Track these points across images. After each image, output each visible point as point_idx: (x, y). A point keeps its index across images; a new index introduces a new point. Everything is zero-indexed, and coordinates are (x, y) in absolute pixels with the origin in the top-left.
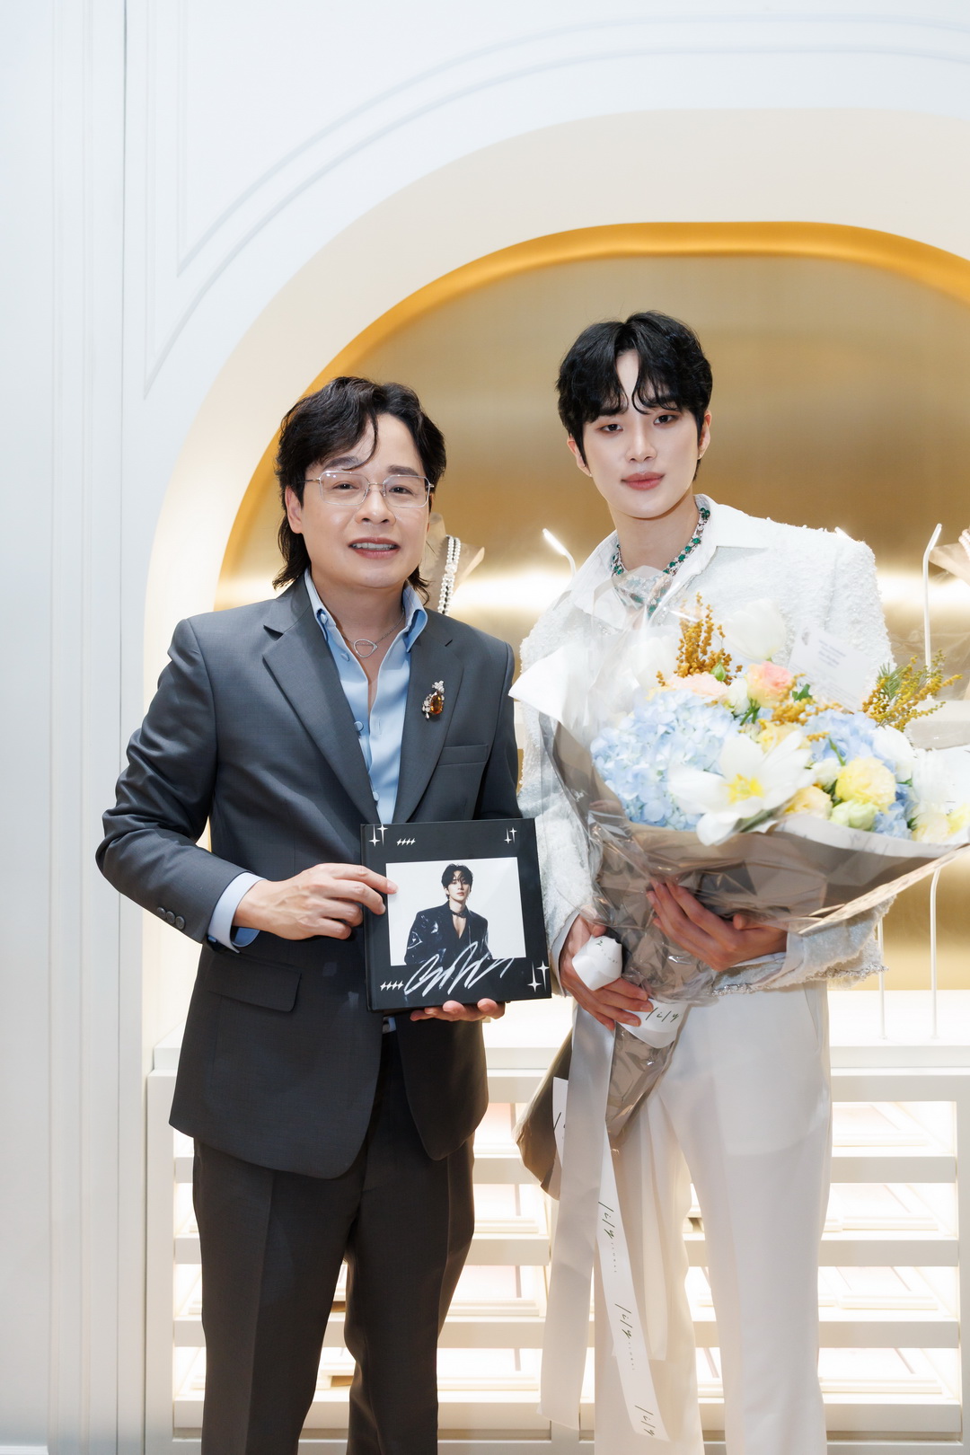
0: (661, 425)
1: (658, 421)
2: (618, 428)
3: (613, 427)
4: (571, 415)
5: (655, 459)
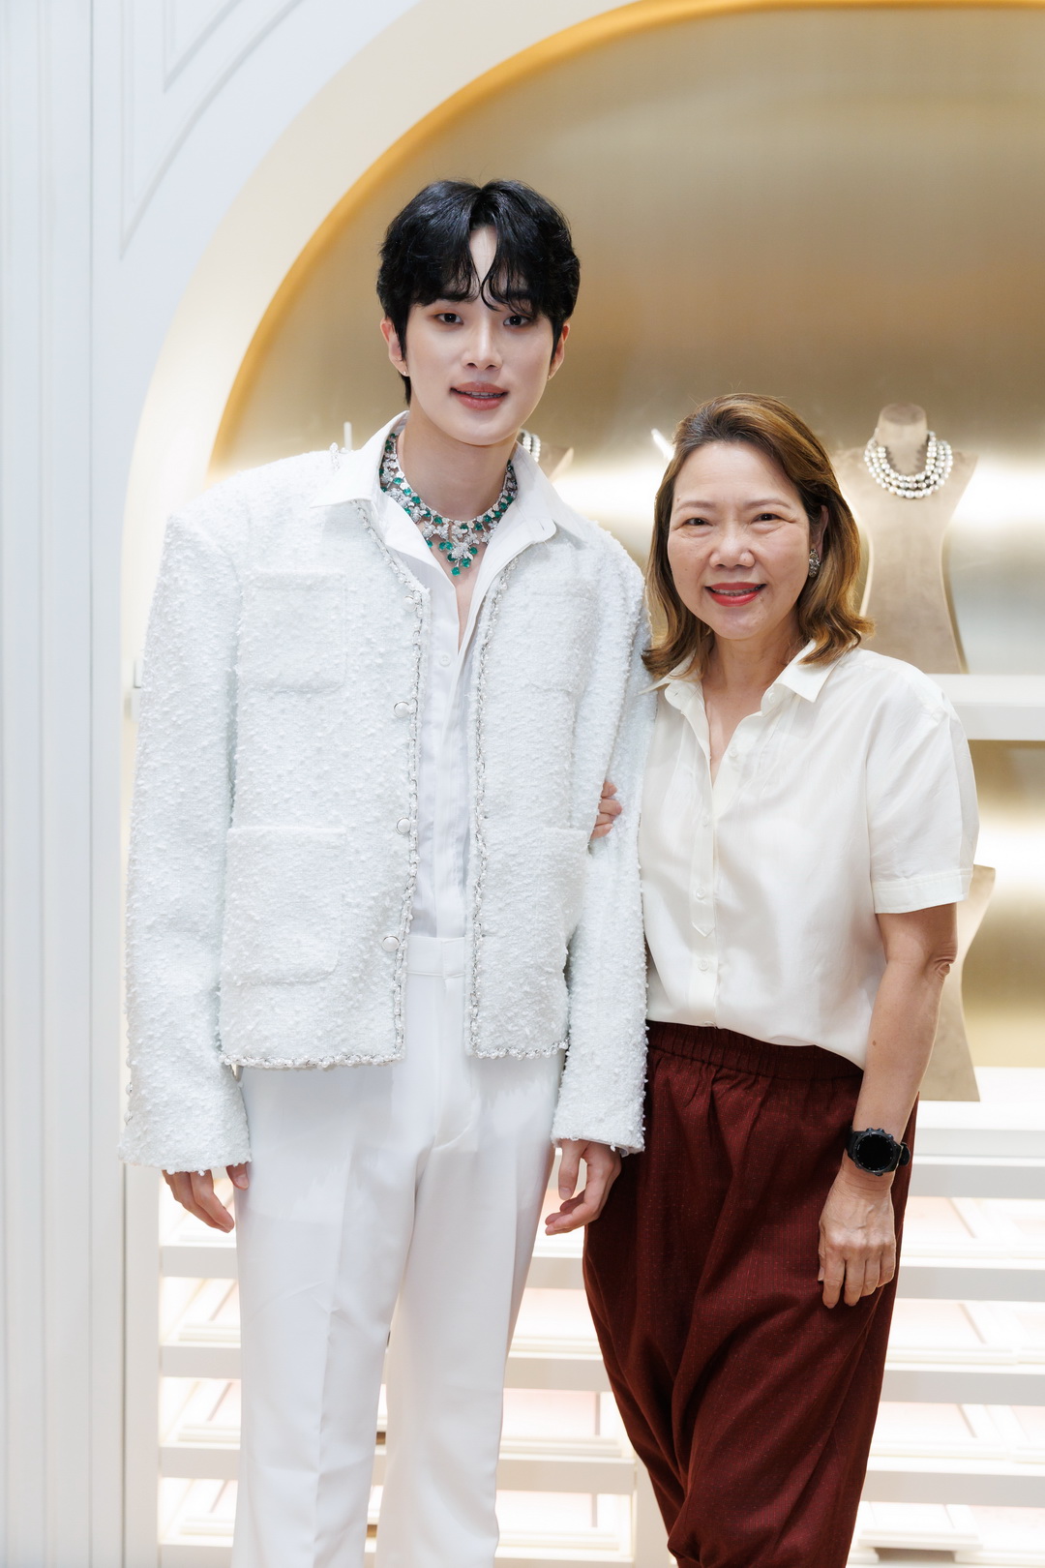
0: (513, 327)
1: (508, 322)
2: (458, 320)
3: (450, 318)
4: (399, 293)
5: (499, 369)
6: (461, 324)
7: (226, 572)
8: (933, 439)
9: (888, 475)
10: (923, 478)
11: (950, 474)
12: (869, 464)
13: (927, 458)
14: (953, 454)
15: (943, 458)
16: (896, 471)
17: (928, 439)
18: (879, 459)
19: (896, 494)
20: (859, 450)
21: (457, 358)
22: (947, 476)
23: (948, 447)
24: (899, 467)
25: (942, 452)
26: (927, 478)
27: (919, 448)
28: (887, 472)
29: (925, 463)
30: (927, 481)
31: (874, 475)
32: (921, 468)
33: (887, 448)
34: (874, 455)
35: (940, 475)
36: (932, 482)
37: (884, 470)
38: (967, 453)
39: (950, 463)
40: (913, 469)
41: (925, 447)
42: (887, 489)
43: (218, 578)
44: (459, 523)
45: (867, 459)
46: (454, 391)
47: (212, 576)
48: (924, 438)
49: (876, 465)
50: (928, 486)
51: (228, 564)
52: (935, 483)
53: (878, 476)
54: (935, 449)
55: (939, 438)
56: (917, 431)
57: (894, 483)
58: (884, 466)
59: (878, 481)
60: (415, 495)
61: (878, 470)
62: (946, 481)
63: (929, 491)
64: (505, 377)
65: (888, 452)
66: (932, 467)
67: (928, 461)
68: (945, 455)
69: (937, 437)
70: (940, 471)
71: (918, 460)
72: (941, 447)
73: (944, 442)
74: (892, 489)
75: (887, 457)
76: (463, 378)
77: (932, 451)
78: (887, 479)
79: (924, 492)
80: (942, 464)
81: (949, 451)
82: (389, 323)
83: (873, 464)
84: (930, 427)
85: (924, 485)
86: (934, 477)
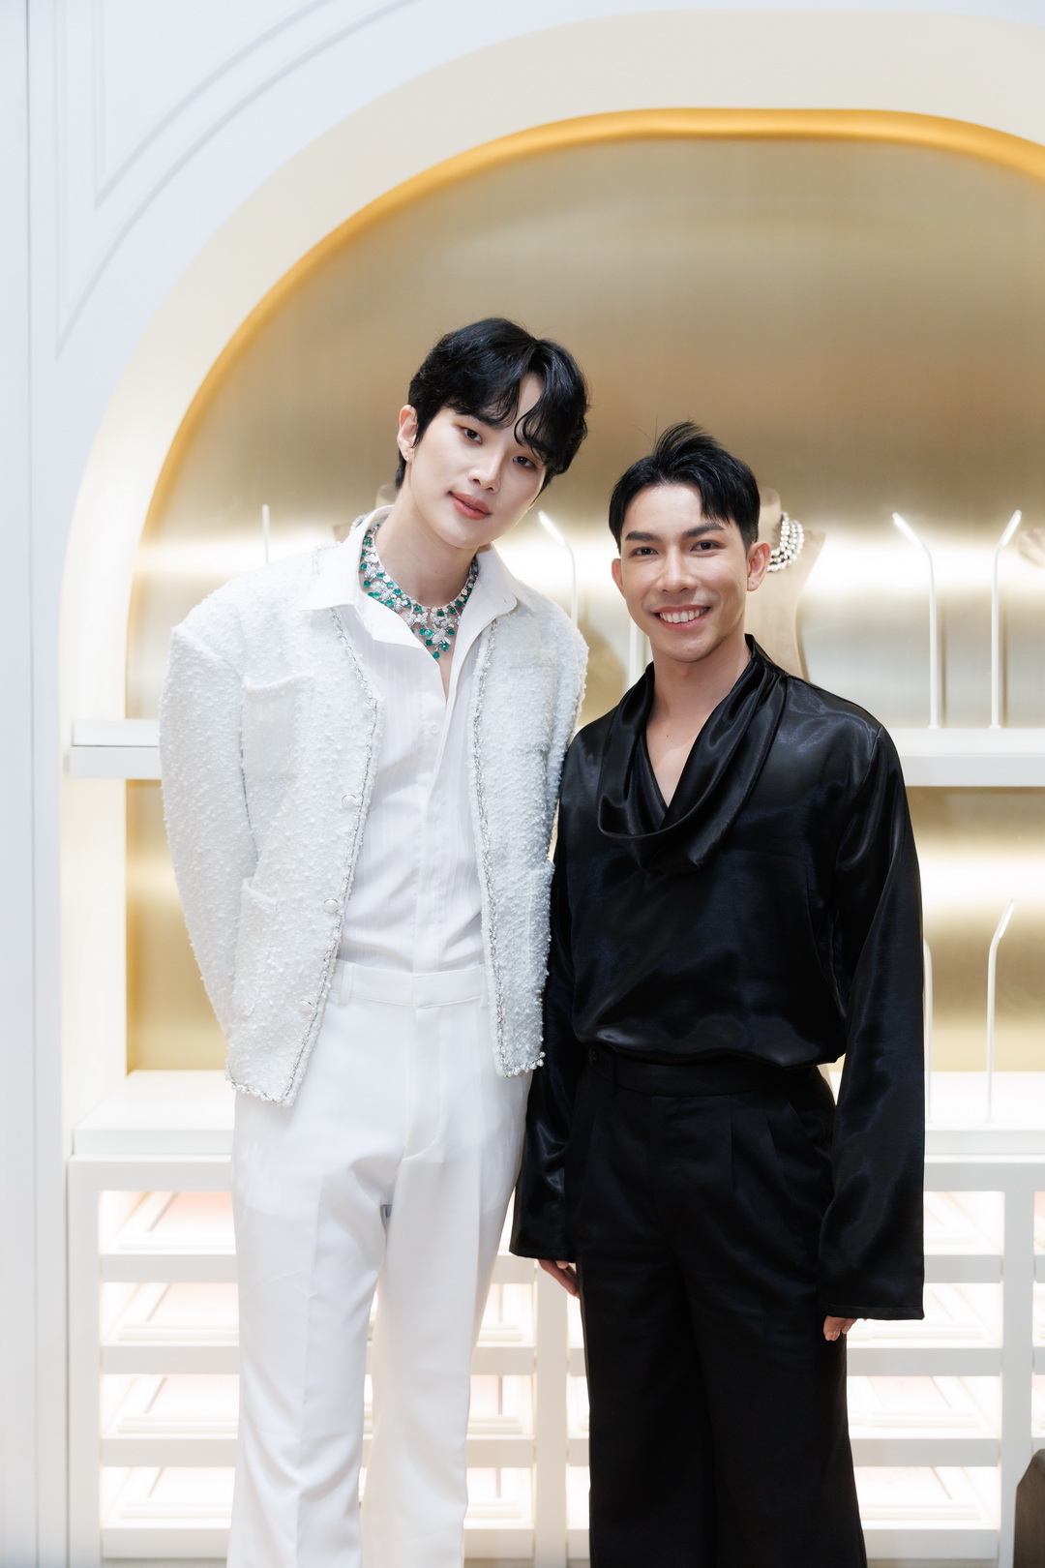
7: (233, 683)
8: (787, 519)
10: (778, 553)
11: (801, 550)
13: (781, 535)
14: (804, 532)
15: (795, 535)
17: (782, 519)
21: (467, 470)
22: (798, 551)
23: (800, 526)
25: (794, 531)
26: (782, 553)
27: (774, 527)
29: (780, 541)
30: (782, 556)
32: (776, 545)
35: (793, 551)
36: (786, 557)
38: (817, 529)
39: (802, 540)
41: (779, 526)
43: (227, 689)
44: (435, 610)
46: (451, 494)
47: (221, 689)
48: (779, 518)
50: (783, 561)
52: (788, 557)
54: (788, 528)
55: (792, 517)
56: (772, 512)
60: (396, 587)
62: (797, 555)
63: (783, 565)
66: (786, 544)
67: (782, 539)
68: (796, 532)
69: (790, 516)
70: (793, 547)
71: (774, 537)
72: (793, 526)
73: (796, 522)
76: (465, 488)
77: (785, 530)
79: (779, 566)
80: (795, 541)
81: (800, 530)
84: (784, 507)
85: (779, 560)
86: (788, 553)
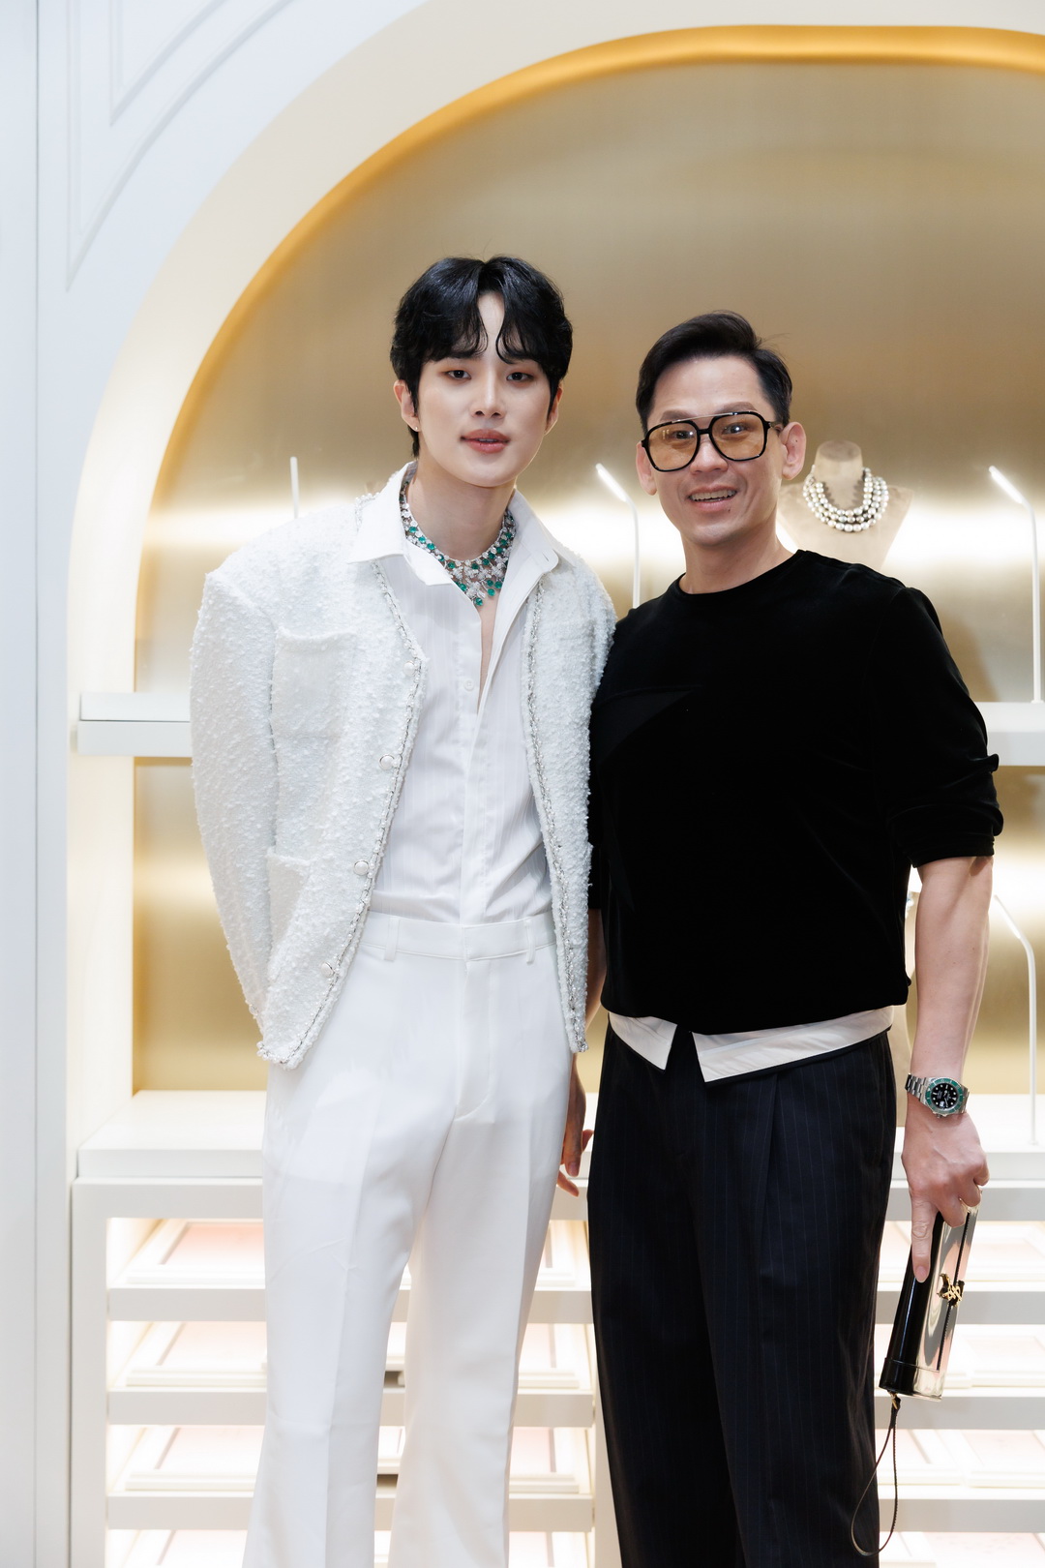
0: (514, 382)
1: (511, 378)
2: (465, 376)
3: (459, 374)
4: (413, 352)
5: (503, 418)
6: (469, 378)
7: (266, 632)
8: (869, 475)
9: (827, 510)
10: (861, 512)
11: (886, 509)
12: (807, 499)
13: (864, 493)
14: (888, 490)
15: (879, 493)
16: (833, 505)
17: (864, 475)
18: (818, 494)
19: (835, 527)
20: (797, 486)
21: (467, 408)
22: (884, 510)
23: (884, 483)
24: (836, 502)
25: (878, 487)
26: (865, 512)
27: (856, 483)
28: (826, 506)
29: (863, 498)
30: (865, 515)
31: (813, 510)
32: (858, 503)
33: (824, 484)
34: (812, 490)
35: (877, 510)
36: (870, 516)
37: (823, 505)
38: (901, 489)
39: (887, 497)
40: (851, 504)
41: (861, 483)
42: (826, 523)
43: (260, 638)
44: (468, 563)
45: (805, 494)
46: (463, 439)
47: (254, 636)
48: (861, 474)
49: (815, 500)
50: (866, 520)
51: (268, 624)
52: (873, 516)
53: (817, 510)
54: (871, 484)
55: (875, 474)
56: (853, 467)
57: (833, 517)
58: (822, 501)
59: (817, 515)
60: (430, 542)
61: (817, 505)
62: (882, 515)
63: (866, 525)
64: (509, 426)
65: (825, 488)
66: (870, 502)
67: (865, 496)
68: (881, 490)
69: (872, 473)
70: (877, 505)
71: (855, 495)
72: (877, 483)
73: (880, 479)
74: (832, 523)
75: (825, 492)
76: (473, 426)
77: (868, 487)
78: (826, 514)
79: (862, 525)
80: (879, 499)
81: (885, 487)
82: (403, 385)
83: (811, 499)
84: (865, 464)
85: (862, 519)
86: (872, 511)
